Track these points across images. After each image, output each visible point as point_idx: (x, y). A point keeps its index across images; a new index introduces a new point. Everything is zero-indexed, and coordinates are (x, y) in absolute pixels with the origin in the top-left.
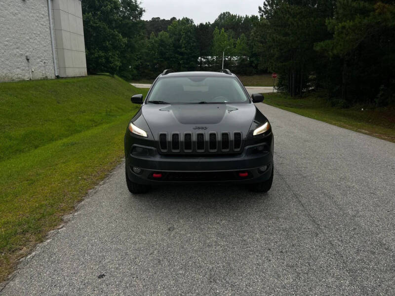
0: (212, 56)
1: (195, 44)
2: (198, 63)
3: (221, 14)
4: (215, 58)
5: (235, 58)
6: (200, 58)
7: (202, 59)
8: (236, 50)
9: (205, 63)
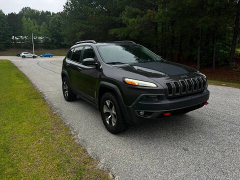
0: (23, 36)
1: (8, 27)
2: (12, 40)
3: (24, 8)
4: (26, 37)
5: (40, 38)
6: (13, 37)
7: (16, 38)
8: (40, 33)
9: (18, 41)
